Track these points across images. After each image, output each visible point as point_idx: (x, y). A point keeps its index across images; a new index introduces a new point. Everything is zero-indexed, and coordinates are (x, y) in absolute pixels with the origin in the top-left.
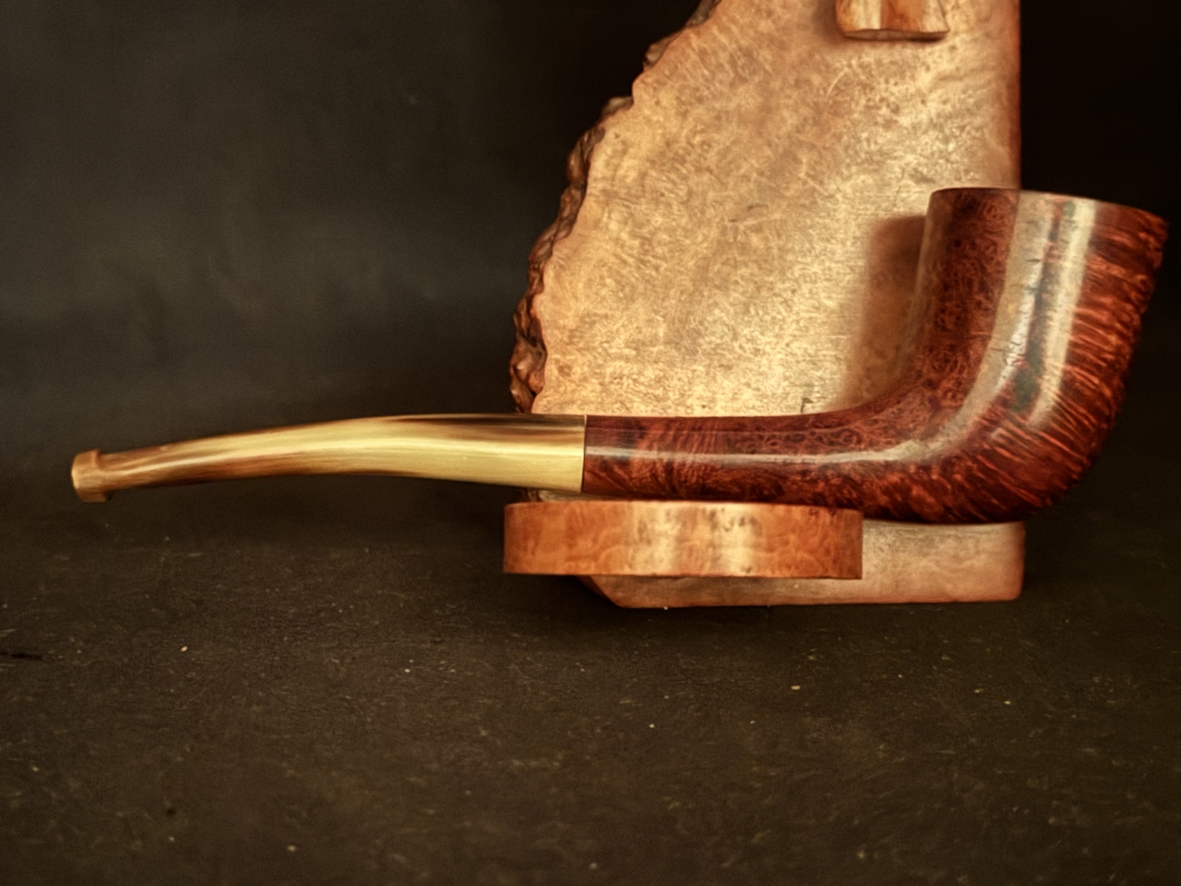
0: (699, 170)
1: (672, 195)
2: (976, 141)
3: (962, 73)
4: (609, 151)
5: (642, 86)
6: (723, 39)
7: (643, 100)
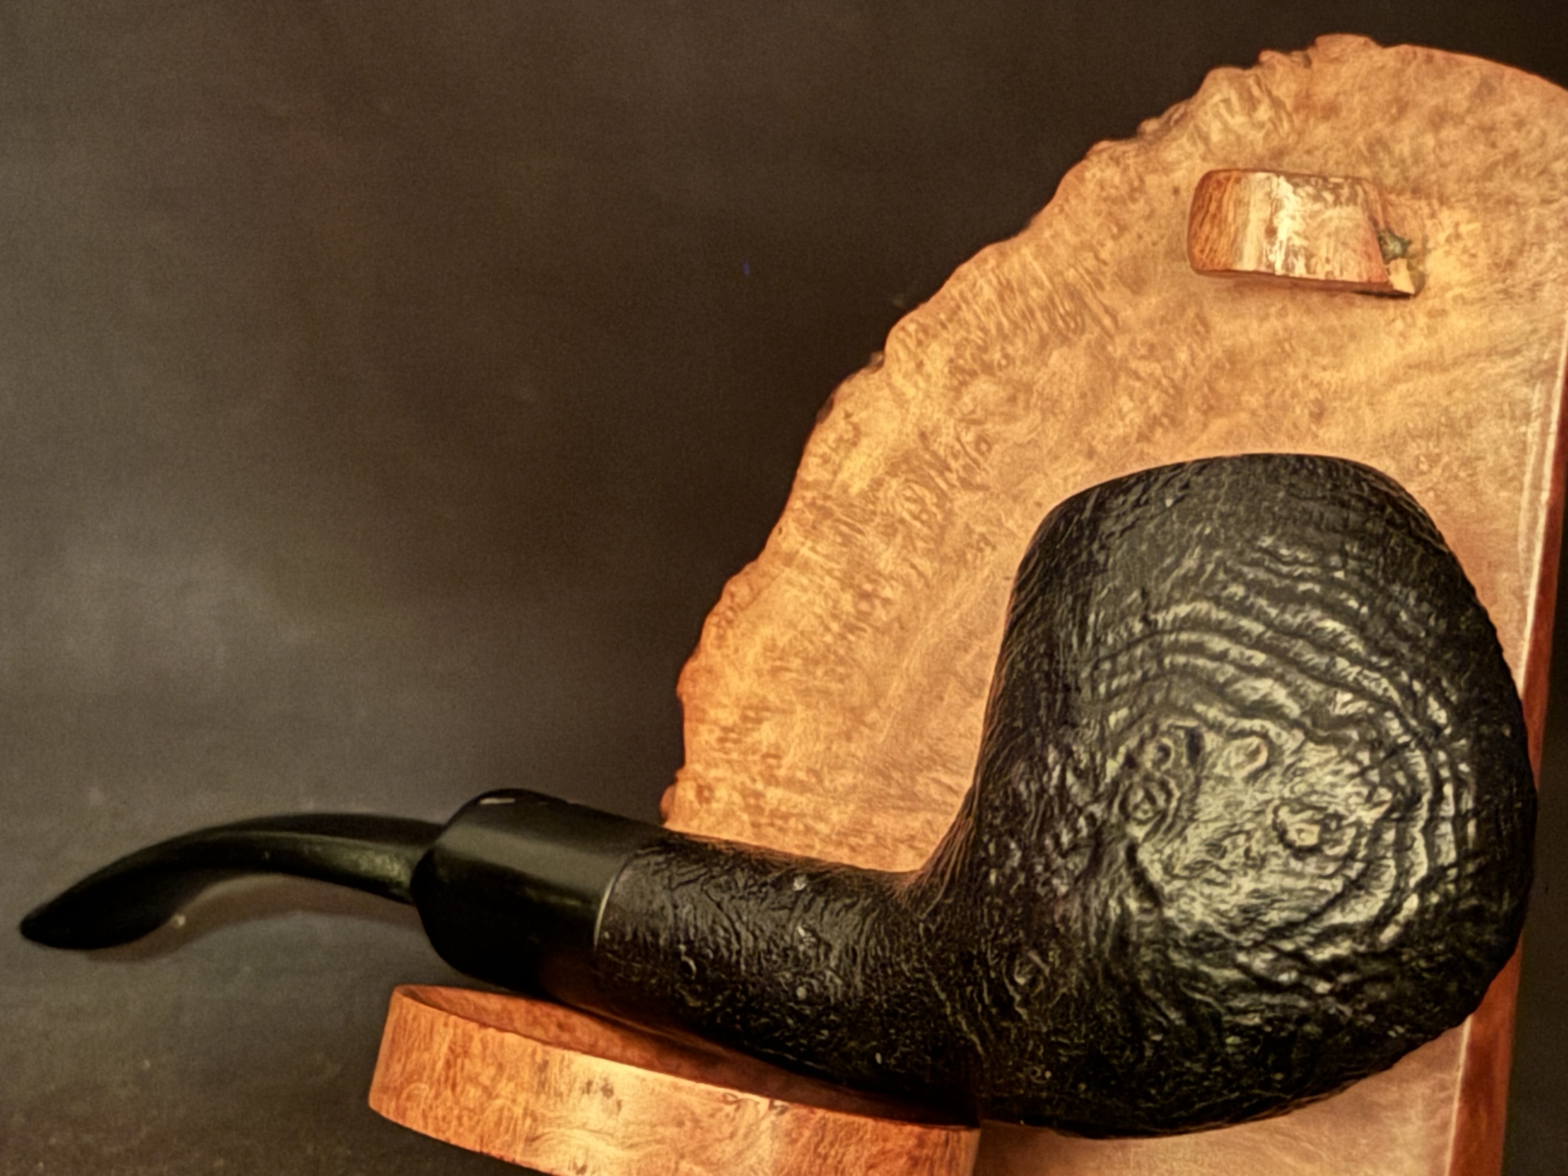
0: (967, 484)
1: (917, 524)
2: (1458, 484)
3: (1449, 359)
4: (832, 437)
5: (901, 335)
6: (1038, 269)
7: (898, 360)
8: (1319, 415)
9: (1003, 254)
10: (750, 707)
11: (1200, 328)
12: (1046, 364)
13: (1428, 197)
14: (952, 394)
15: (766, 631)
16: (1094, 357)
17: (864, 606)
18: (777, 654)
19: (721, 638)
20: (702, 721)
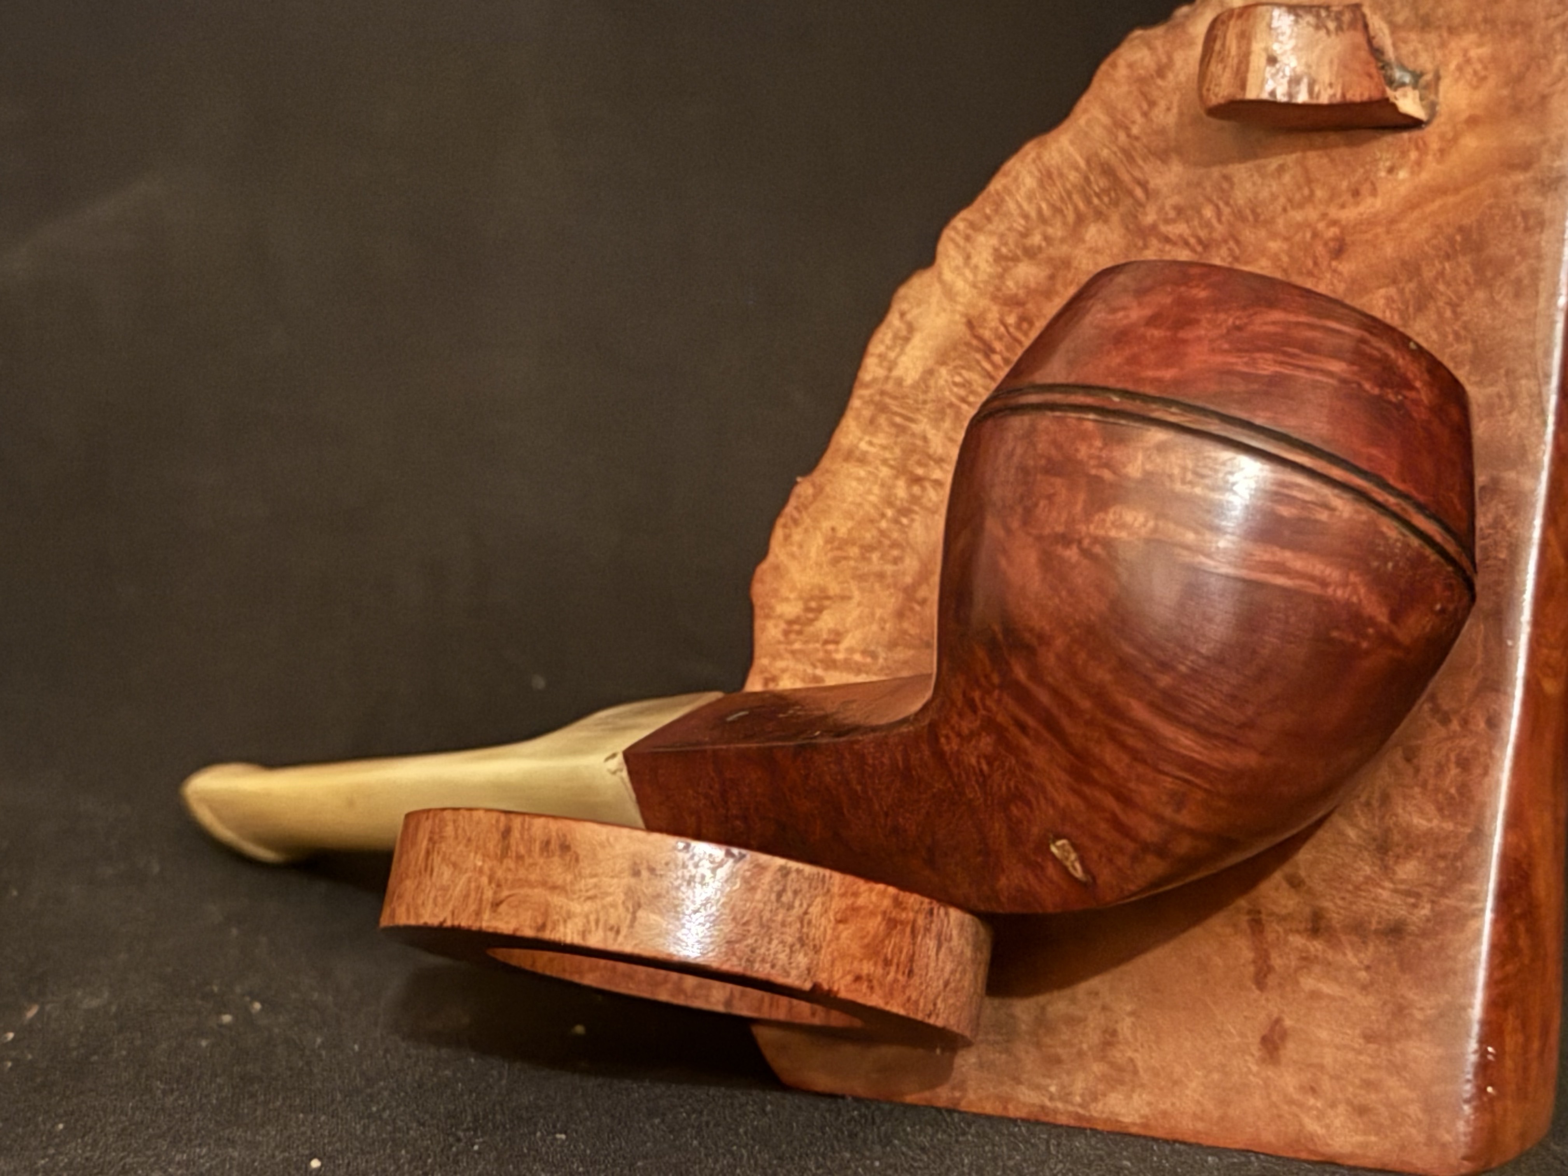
3: (1460, 180)
4: (889, 337)
5: (952, 234)
6: (1075, 154)
7: (948, 256)
8: (1339, 250)
9: (1042, 145)
10: (812, 598)
11: (1225, 185)
12: (1082, 240)
13: (1439, 28)
14: (997, 282)
15: (826, 525)
16: (1127, 228)
17: (916, 490)
18: (836, 544)
19: (787, 537)
20: (768, 617)
